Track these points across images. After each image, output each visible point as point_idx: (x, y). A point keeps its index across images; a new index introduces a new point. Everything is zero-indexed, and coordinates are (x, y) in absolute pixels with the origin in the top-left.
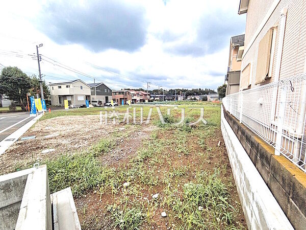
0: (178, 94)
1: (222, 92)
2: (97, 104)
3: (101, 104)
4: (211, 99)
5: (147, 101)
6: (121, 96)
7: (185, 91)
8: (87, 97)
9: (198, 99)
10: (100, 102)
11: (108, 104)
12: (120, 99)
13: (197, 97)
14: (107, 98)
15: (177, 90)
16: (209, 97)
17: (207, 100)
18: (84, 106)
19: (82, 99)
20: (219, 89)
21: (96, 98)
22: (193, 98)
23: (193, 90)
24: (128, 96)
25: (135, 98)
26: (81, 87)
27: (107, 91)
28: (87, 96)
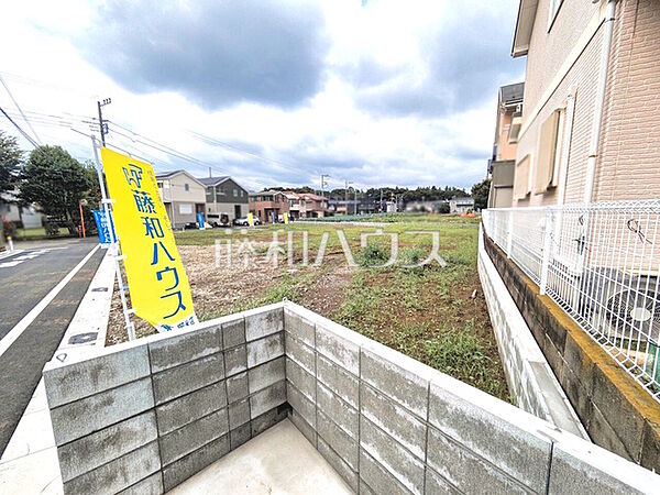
0: (387, 198)
1: (482, 197)
2: (218, 221)
3: (227, 221)
4: (458, 209)
5: (320, 215)
6: (268, 204)
7: (402, 191)
8: (199, 207)
9: (430, 209)
10: (225, 217)
11: (242, 221)
12: (266, 210)
13: (429, 206)
14: (238, 209)
15: (384, 190)
16: (453, 204)
17: (448, 212)
18: (192, 226)
19: (187, 210)
20: (475, 190)
21: (215, 208)
22: (419, 206)
23: (418, 190)
24: (281, 205)
25: (296, 207)
26: (187, 187)
27: (239, 194)
28: (198, 205)
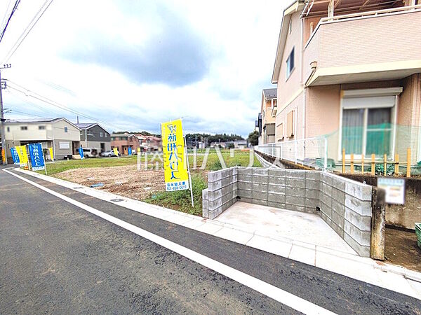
0: (199, 139)
1: (254, 139)
2: (89, 154)
3: (96, 154)
4: (239, 147)
6: (125, 143)
7: (207, 136)
8: (75, 143)
9: (224, 146)
10: (94, 151)
11: (107, 154)
12: (123, 146)
14: (102, 146)
15: (197, 135)
16: (236, 144)
17: (233, 148)
18: (70, 157)
19: (68, 146)
20: (250, 136)
21: (85, 144)
22: (217, 145)
23: (216, 136)
24: (134, 143)
25: (143, 145)
26: (66, 129)
27: (104, 135)
28: (73, 142)
